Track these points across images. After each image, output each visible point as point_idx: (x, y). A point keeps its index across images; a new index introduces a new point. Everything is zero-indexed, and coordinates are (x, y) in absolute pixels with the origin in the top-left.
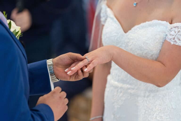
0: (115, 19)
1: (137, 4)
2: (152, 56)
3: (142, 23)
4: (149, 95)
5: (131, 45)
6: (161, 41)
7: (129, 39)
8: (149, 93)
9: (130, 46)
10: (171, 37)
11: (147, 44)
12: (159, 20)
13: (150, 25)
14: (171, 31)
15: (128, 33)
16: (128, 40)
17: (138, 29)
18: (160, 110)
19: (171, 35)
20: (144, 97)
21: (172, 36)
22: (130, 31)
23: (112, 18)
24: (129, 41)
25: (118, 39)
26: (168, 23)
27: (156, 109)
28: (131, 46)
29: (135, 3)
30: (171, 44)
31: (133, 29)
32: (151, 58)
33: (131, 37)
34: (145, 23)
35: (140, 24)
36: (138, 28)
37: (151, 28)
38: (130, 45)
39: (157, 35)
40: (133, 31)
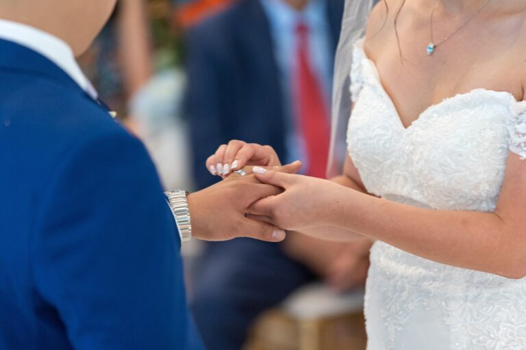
0: (381, 89)
1: (435, 47)
2: (476, 187)
3: (445, 98)
4: (479, 295)
5: (419, 159)
6: (499, 146)
7: (413, 144)
8: (479, 290)
9: (417, 162)
10: (519, 139)
11: (461, 155)
12: (488, 89)
13: (466, 105)
14: (519, 120)
15: (410, 128)
16: (412, 148)
17: (435, 115)
18: (511, 334)
19: (517, 133)
20: (466, 300)
21: (521, 135)
22: (415, 123)
23: (373, 87)
24: (414, 149)
25: (387, 145)
26: (512, 99)
27: (500, 332)
28: (420, 163)
29: (431, 46)
30: (521, 158)
31: (422, 116)
32: (474, 192)
33: (419, 139)
34: (452, 99)
35: (440, 101)
36: (435, 112)
37: (468, 110)
38: (416, 159)
39: (484, 129)
40: (424, 120)
